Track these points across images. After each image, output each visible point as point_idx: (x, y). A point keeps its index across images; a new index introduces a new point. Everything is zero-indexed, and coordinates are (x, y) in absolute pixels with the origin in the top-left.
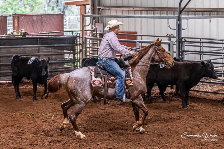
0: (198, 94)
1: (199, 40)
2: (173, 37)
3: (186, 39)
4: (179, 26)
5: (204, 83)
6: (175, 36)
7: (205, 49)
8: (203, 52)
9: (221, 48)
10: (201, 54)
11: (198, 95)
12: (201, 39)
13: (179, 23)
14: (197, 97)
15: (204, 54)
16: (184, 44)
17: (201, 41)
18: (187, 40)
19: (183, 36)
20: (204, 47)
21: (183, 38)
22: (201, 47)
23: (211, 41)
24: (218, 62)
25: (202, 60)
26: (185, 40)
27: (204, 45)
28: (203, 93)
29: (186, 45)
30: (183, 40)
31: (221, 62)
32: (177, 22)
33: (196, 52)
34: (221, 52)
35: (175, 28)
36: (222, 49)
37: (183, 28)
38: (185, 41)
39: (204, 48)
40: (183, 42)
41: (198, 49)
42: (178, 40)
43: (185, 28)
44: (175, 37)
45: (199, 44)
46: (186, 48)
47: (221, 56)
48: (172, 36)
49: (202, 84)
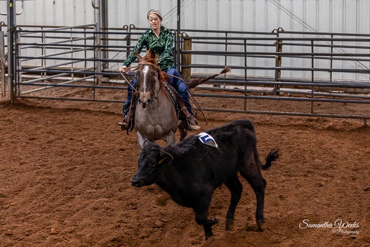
0: (40, 102)
1: (40, 29)
2: (4, 25)
3: (21, 28)
4: (11, 10)
5: (47, 87)
6: (6, 24)
7: (48, 41)
8: (45, 45)
9: (70, 38)
10: (42, 48)
11: (39, 104)
12: (42, 27)
13: (11, 6)
14: (39, 105)
15: (47, 48)
16: (19, 35)
17: (43, 30)
18: (23, 29)
19: (17, 24)
20: (46, 37)
21: (18, 26)
22: (42, 38)
23: (56, 30)
24: (65, 57)
25: (44, 55)
26: (20, 29)
27: (47, 34)
28: (46, 101)
29: (21, 37)
30: (18, 29)
31: (70, 57)
32: (8, 5)
33: (36, 46)
34: (70, 43)
35: (6, 13)
36: (71, 39)
37: (17, 13)
38: (21, 31)
39: (46, 39)
40: (17, 31)
41: (39, 41)
42: (10, 29)
43: (20, 13)
44: (6, 26)
45: (40, 34)
46: (22, 40)
47: (70, 49)
48: (2, 24)
49: (44, 87)
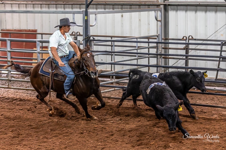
0: (109, 101)
1: (110, 39)
2: (80, 35)
3: (95, 37)
4: (86, 22)
5: (116, 89)
6: (82, 33)
7: (117, 49)
8: (114, 52)
9: (135, 47)
10: (112, 55)
11: (109, 103)
12: (112, 37)
13: (86, 18)
14: (109, 104)
15: (115, 55)
16: (93, 44)
17: (113, 40)
18: (96, 38)
19: (91, 34)
20: (115, 46)
21: (92, 36)
22: (112, 46)
23: (124, 39)
24: (131, 63)
25: (113, 61)
26: (94, 39)
27: (116, 43)
28: (115, 101)
29: (94, 45)
30: (91, 38)
31: (136, 63)
32: (84, 18)
33: (106, 53)
34: (135, 51)
35: (82, 25)
36: (137, 48)
37: (91, 24)
38: (94, 40)
39: (115, 47)
40: (91, 41)
41: (109, 49)
42: (85, 38)
43: (94, 24)
44: (82, 35)
45: (110, 43)
46: (95, 48)
47: (136, 56)
48: (78, 34)
49: (113, 89)
